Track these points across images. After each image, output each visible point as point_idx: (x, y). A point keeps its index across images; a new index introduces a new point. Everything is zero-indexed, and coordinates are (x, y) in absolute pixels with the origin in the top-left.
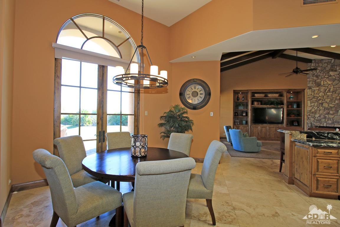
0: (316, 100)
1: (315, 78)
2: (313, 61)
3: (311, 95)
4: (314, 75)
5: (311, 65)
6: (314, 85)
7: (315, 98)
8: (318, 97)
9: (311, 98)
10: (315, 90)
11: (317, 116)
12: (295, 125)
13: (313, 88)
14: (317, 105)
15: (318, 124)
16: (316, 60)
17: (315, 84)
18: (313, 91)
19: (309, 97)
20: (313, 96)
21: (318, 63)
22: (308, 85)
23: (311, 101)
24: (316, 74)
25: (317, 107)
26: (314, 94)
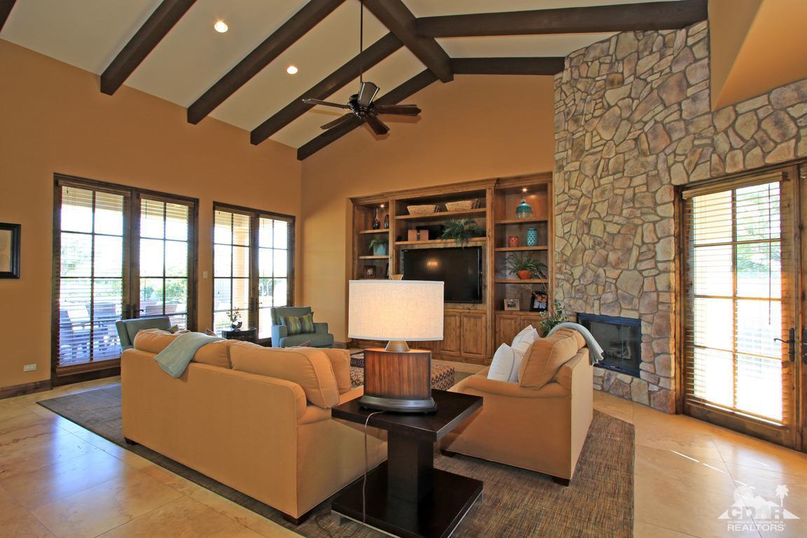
0: (574, 212)
1: (572, 128)
2: (567, 64)
3: (564, 192)
4: (568, 114)
5: (561, 78)
6: (570, 152)
7: (571, 205)
8: (579, 201)
9: (563, 205)
10: (570, 172)
11: (577, 272)
12: (536, 307)
13: (567, 163)
14: (577, 231)
15: (581, 306)
16: (572, 56)
17: (572, 149)
18: (566, 176)
19: (558, 204)
20: (567, 198)
21: (578, 67)
22: (557, 157)
23: (564, 215)
24: (573, 109)
25: (576, 240)
26: (569, 189)
